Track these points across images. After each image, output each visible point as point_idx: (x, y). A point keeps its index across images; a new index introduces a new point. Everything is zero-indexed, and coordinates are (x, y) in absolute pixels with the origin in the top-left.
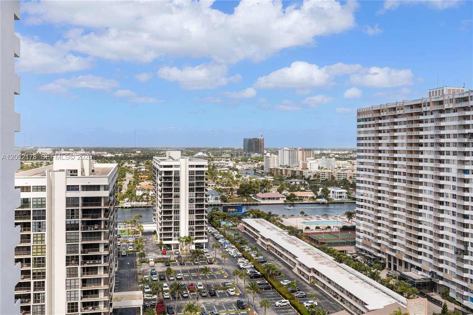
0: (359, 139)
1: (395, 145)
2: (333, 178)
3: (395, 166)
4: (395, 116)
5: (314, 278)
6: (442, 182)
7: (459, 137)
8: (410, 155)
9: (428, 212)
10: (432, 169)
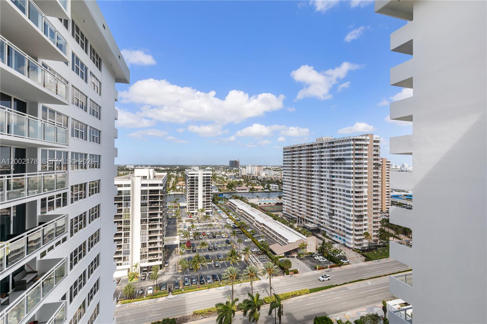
0: (284, 161)
1: (301, 164)
2: (272, 179)
3: (301, 174)
4: (301, 150)
5: (263, 228)
6: (322, 181)
7: (330, 160)
8: (308, 169)
9: (316, 196)
10: (318, 175)
